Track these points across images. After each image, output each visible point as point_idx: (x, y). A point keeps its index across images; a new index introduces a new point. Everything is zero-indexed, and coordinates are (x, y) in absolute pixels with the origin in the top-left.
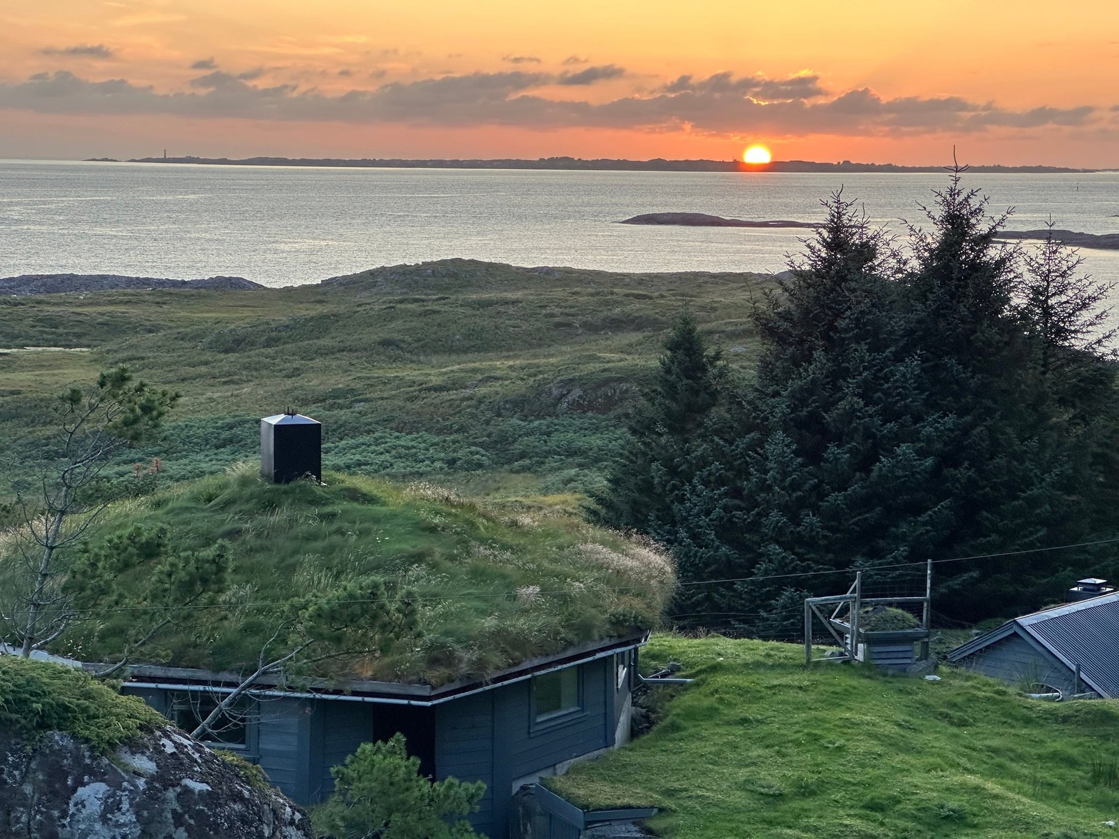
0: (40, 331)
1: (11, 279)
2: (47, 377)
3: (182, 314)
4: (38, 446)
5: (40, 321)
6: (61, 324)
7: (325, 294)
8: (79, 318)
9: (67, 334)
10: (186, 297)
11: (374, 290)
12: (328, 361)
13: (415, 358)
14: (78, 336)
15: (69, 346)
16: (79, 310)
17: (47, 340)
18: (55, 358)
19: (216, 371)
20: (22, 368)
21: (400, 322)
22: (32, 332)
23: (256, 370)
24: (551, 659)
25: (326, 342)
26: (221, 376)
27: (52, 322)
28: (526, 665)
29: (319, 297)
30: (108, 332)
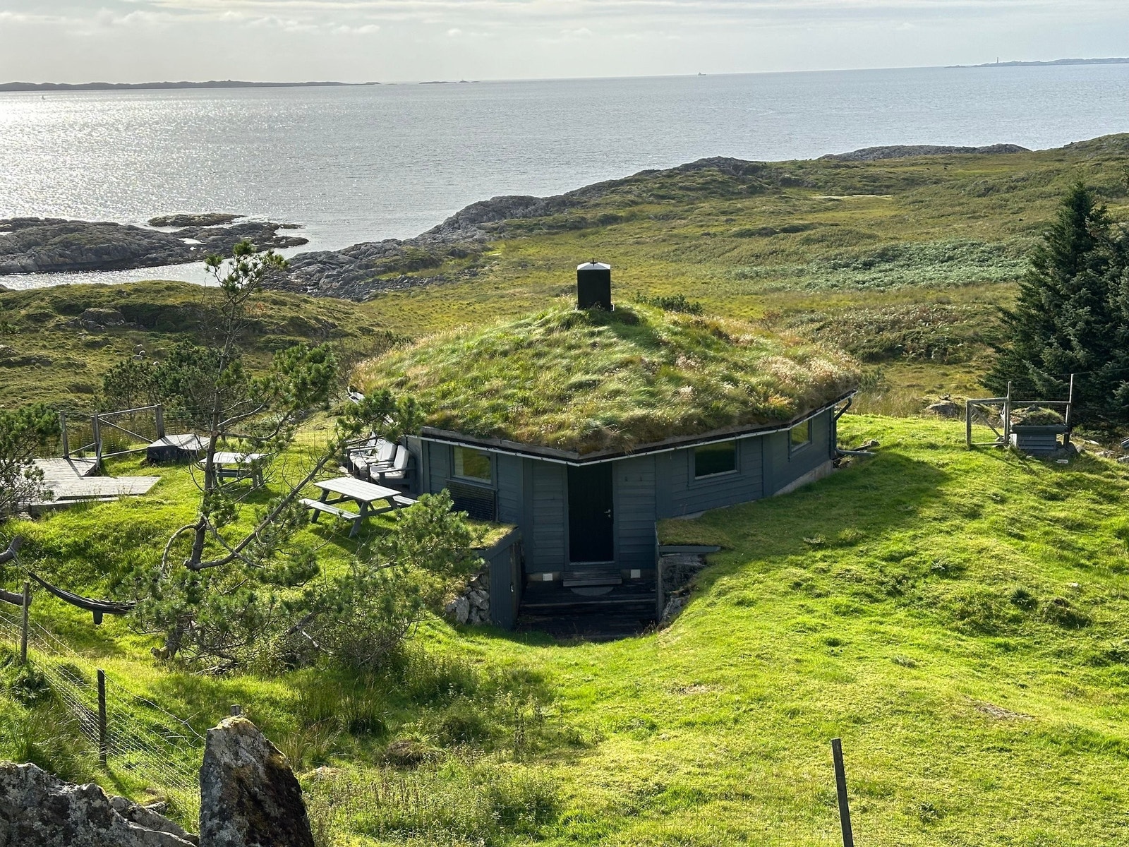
0: (865, 185)
1: (864, 150)
2: (858, 214)
3: (960, 171)
4: (829, 260)
5: (865, 177)
6: (878, 179)
7: (1064, 154)
8: (891, 175)
9: (881, 186)
10: (966, 159)
11: (1100, 152)
12: (1045, 202)
13: (1109, 199)
14: (888, 187)
15: (881, 194)
16: (892, 170)
17: (868, 190)
18: (869, 202)
19: (965, 210)
20: (844, 209)
21: (1103, 174)
22: (859, 185)
23: (993, 209)
24: (692, 438)
25: (1049, 188)
26: (967, 214)
27: (874, 179)
28: (669, 441)
29: (1060, 158)
30: (908, 184)
